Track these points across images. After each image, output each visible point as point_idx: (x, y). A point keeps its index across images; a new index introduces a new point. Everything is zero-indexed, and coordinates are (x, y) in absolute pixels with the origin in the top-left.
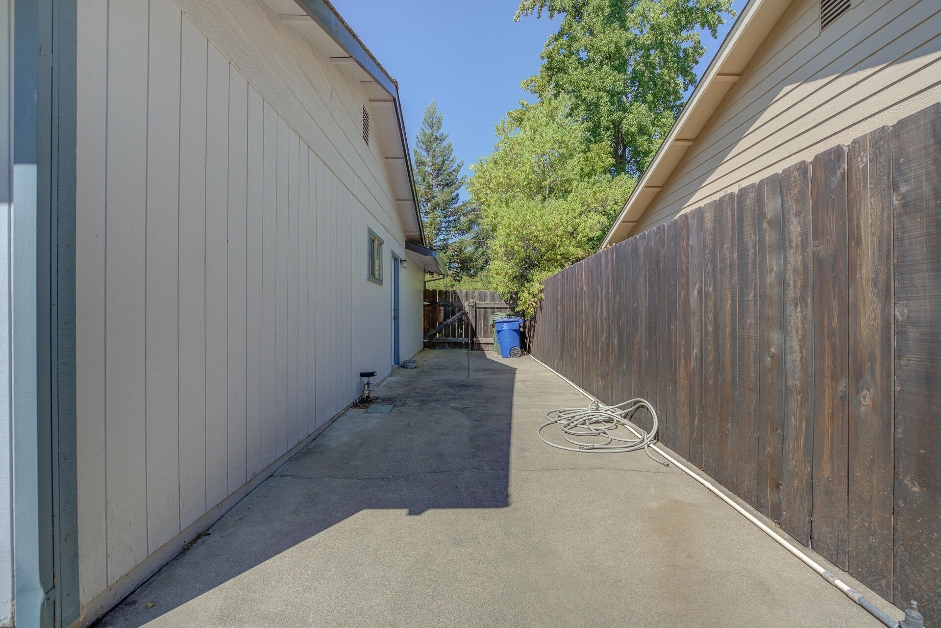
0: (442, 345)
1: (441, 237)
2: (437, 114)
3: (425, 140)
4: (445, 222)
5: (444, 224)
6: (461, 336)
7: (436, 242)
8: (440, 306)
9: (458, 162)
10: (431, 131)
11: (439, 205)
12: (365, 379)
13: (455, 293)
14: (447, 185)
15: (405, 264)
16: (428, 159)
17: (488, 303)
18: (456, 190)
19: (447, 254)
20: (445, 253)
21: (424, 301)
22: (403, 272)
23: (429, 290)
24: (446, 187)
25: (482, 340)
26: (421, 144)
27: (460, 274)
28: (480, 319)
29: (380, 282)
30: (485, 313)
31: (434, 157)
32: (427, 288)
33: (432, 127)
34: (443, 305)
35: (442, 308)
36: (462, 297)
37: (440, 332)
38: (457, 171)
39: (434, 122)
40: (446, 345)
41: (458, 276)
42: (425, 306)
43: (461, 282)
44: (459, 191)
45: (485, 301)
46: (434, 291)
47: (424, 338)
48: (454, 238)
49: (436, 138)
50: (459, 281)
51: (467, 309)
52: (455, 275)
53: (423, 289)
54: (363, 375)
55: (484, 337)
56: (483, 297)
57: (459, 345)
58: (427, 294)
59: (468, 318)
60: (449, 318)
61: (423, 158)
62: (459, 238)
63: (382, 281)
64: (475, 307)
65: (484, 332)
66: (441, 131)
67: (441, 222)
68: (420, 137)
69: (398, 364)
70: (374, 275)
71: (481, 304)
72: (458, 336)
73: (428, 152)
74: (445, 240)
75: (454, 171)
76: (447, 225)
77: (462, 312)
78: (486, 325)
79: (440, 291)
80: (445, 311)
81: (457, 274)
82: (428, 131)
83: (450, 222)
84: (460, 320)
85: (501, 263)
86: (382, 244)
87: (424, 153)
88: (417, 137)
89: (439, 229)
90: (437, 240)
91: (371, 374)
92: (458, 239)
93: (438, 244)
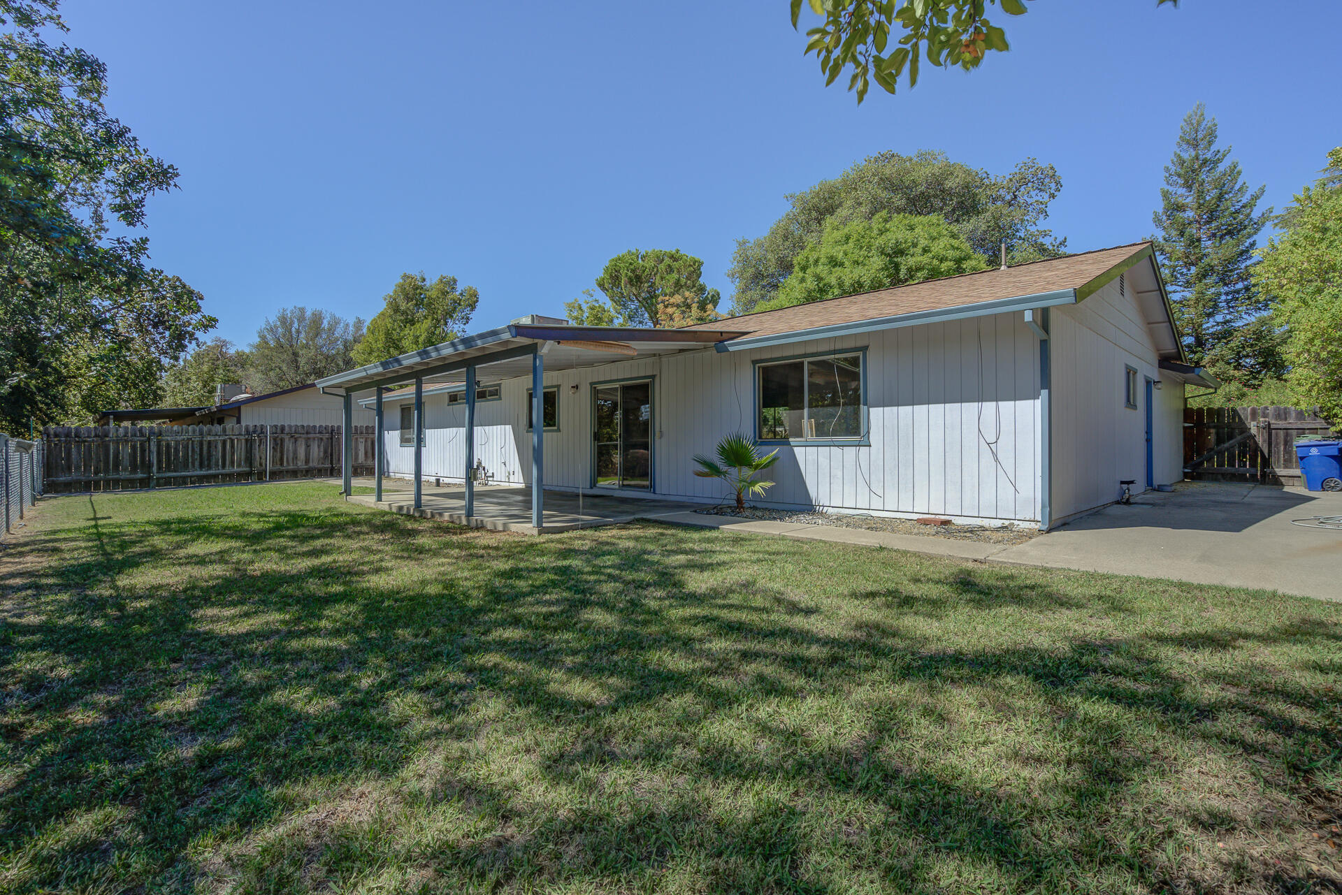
0: (1215, 477)
1: (1219, 318)
2: (1205, 122)
3: (1182, 172)
4: (1227, 294)
5: (1223, 297)
6: (1245, 466)
7: (1208, 328)
8: (1209, 427)
9: (1252, 190)
10: (1193, 154)
11: (1212, 268)
12: (1125, 486)
13: (1234, 410)
14: (1230, 233)
15: (1159, 386)
16: (1190, 199)
17: (1292, 422)
18: (1250, 236)
19: (1232, 344)
20: (1227, 344)
21: (1185, 422)
22: (1155, 392)
23: (1192, 409)
24: (1228, 237)
25: (1280, 471)
26: (1175, 178)
27: (1261, 376)
28: (1277, 444)
29: (1134, 407)
30: (1287, 435)
31: (1201, 194)
32: (1189, 406)
33: (1196, 146)
34: (1214, 427)
35: (1213, 431)
36: (1246, 415)
37: (1210, 460)
38: (1250, 205)
39: (1200, 136)
40: (1220, 477)
41: (1255, 378)
42: (1185, 428)
43: (1260, 390)
44: (1255, 237)
45: (1286, 419)
46: (1200, 411)
47: (1185, 467)
48: (1244, 316)
49: (1205, 162)
50: (1254, 387)
51: (1254, 431)
52: (1247, 378)
53: (1182, 407)
54: (1122, 483)
55: (1286, 467)
56: (1282, 414)
57: (1241, 478)
58: (1188, 414)
59: (1256, 443)
60: (1224, 443)
61: (1180, 200)
62: (1257, 315)
63: (1136, 406)
64: (1269, 428)
65: (1285, 461)
66: (1214, 148)
67: (1219, 294)
68: (1173, 169)
69: (1152, 485)
70: (1130, 403)
71: (1276, 423)
72: (1239, 466)
73: (1189, 188)
74: (1226, 322)
75: (1243, 207)
76: (1230, 297)
77: (1244, 435)
78: (1288, 451)
79: (1209, 409)
80: (1217, 434)
81: (1254, 374)
82: (1188, 155)
83: (1238, 292)
84: (1243, 445)
85: (1305, 372)
86: (1135, 373)
87: (1182, 191)
88: (1167, 169)
89: (1215, 306)
90: (1209, 325)
91: (1132, 482)
92: (1253, 319)
93: (1211, 330)
